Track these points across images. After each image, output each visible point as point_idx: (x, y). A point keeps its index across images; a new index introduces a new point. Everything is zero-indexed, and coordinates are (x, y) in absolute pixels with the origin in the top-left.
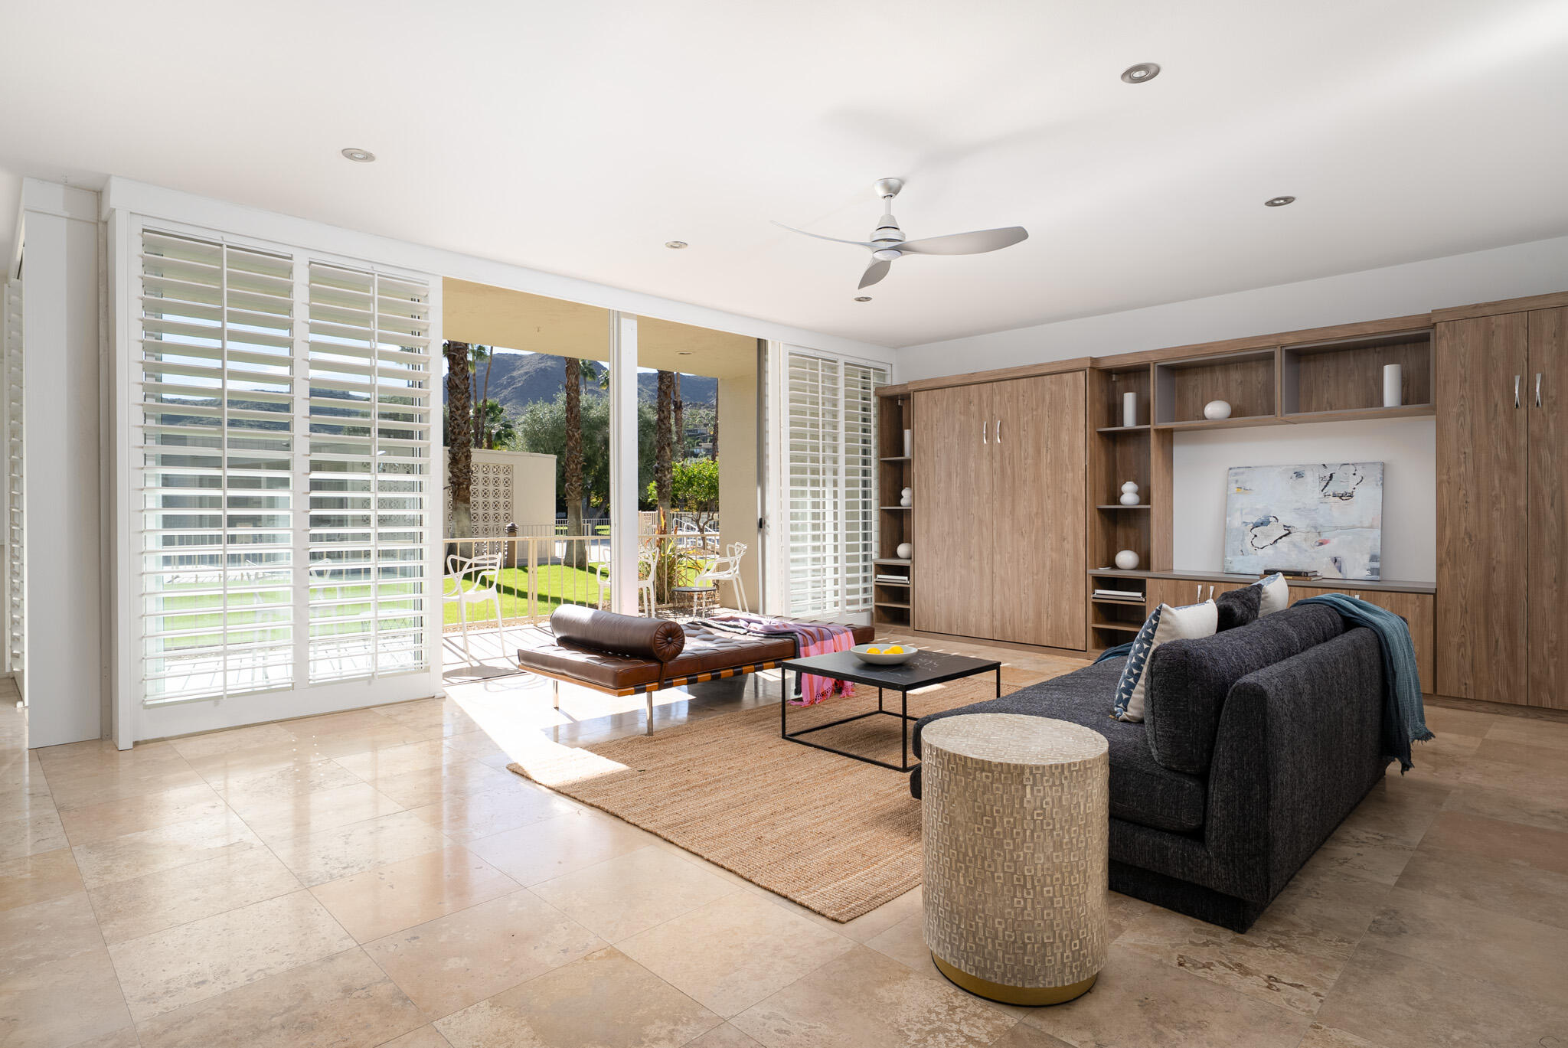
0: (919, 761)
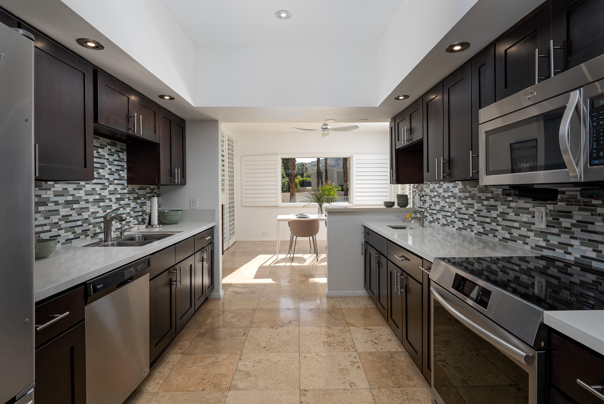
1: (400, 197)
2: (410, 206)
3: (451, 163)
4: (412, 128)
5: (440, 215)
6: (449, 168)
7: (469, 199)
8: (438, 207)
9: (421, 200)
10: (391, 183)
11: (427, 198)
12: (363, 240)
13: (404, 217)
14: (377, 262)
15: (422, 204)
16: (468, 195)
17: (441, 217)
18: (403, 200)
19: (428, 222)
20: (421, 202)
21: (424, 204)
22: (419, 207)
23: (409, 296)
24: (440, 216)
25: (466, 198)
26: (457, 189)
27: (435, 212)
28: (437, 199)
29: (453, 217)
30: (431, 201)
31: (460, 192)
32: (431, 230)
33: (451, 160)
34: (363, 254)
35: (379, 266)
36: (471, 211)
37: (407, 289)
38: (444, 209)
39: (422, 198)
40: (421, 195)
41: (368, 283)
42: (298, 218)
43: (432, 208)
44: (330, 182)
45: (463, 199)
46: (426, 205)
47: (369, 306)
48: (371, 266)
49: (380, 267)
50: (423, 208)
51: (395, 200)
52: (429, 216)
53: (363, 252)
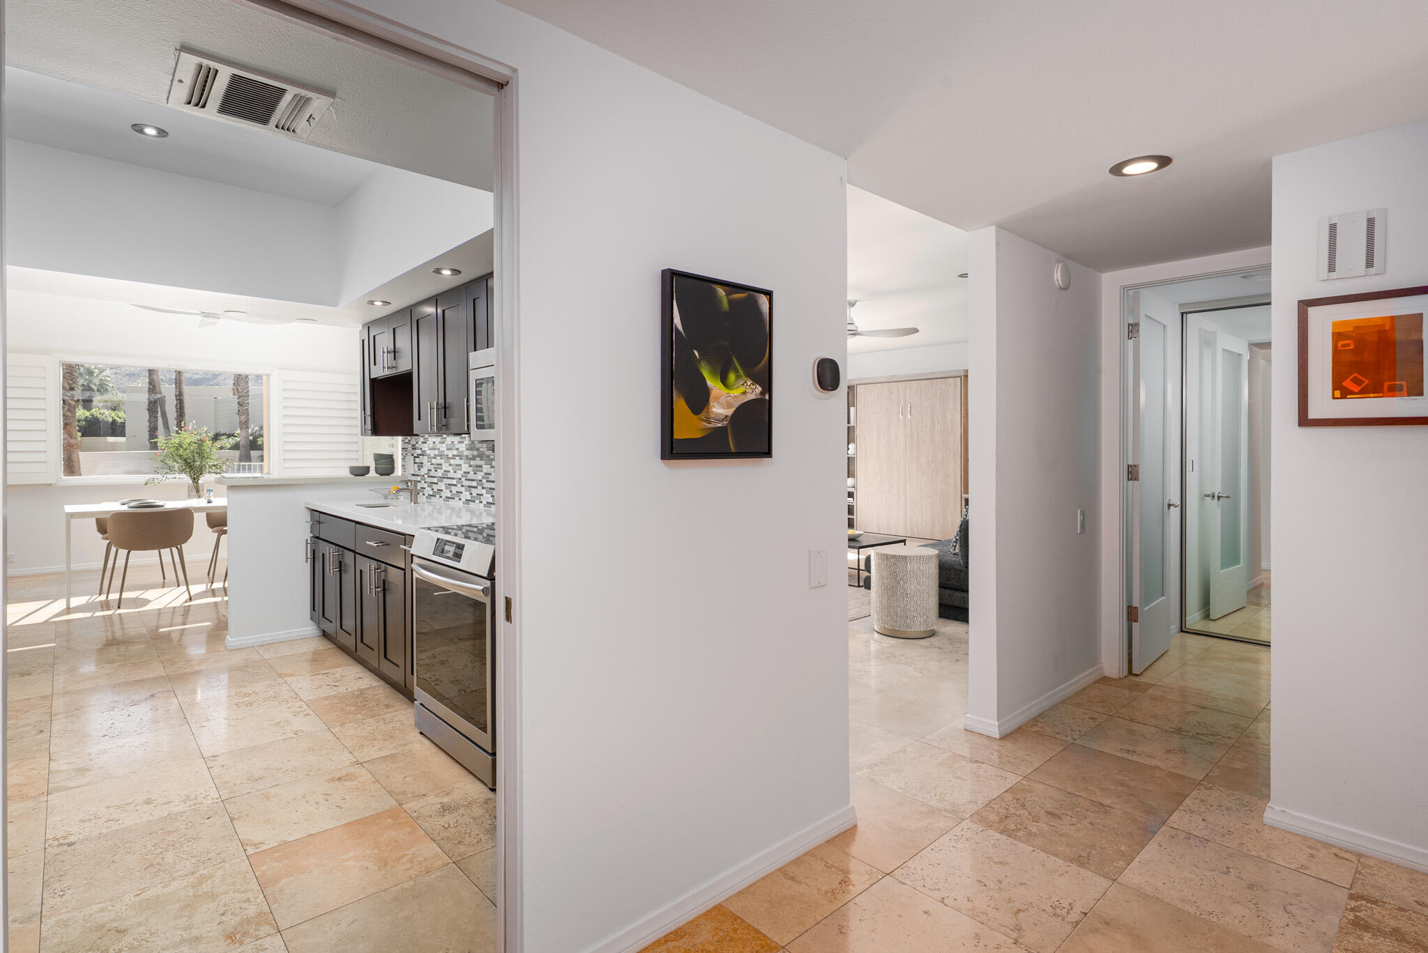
0: (869, 574)
1: (379, 458)
2: (399, 471)
3: (447, 410)
4: (396, 350)
5: (443, 484)
6: (445, 417)
7: (477, 459)
8: (440, 473)
9: (415, 463)
10: (362, 435)
11: (424, 460)
12: (309, 535)
13: (387, 492)
14: (338, 566)
15: (417, 469)
16: (475, 453)
17: (443, 488)
18: (385, 465)
19: (427, 498)
20: (416, 465)
21: (419, 469)
22: (413, 475)
23: (388, 597)
24: (442, 486)
25: (474, 458)
26: (463, 445)
27: (435, 480)
28: (438, 460)
29: (459, 485)
30: (430, 463)
31: (467, 449)
32: (431, 508)
33: (447, 406)
34: (309, 560)
35: (340, 571)
36: (479, 476)
37: (385, 587)
38: (447, 475)
39: (417, 460)
40: (416, 455)
41: (318, 607)
42: (129, 508)
43: (431, 474)
44: (194, 424)
45: (471, 459)
46: (424, 471)
47: (322, 648)
48: (325, 573)
49: (343, 572)
50: (418, 475)
51: (371, 463)
52: (428, 487)
53: (309, 556)
